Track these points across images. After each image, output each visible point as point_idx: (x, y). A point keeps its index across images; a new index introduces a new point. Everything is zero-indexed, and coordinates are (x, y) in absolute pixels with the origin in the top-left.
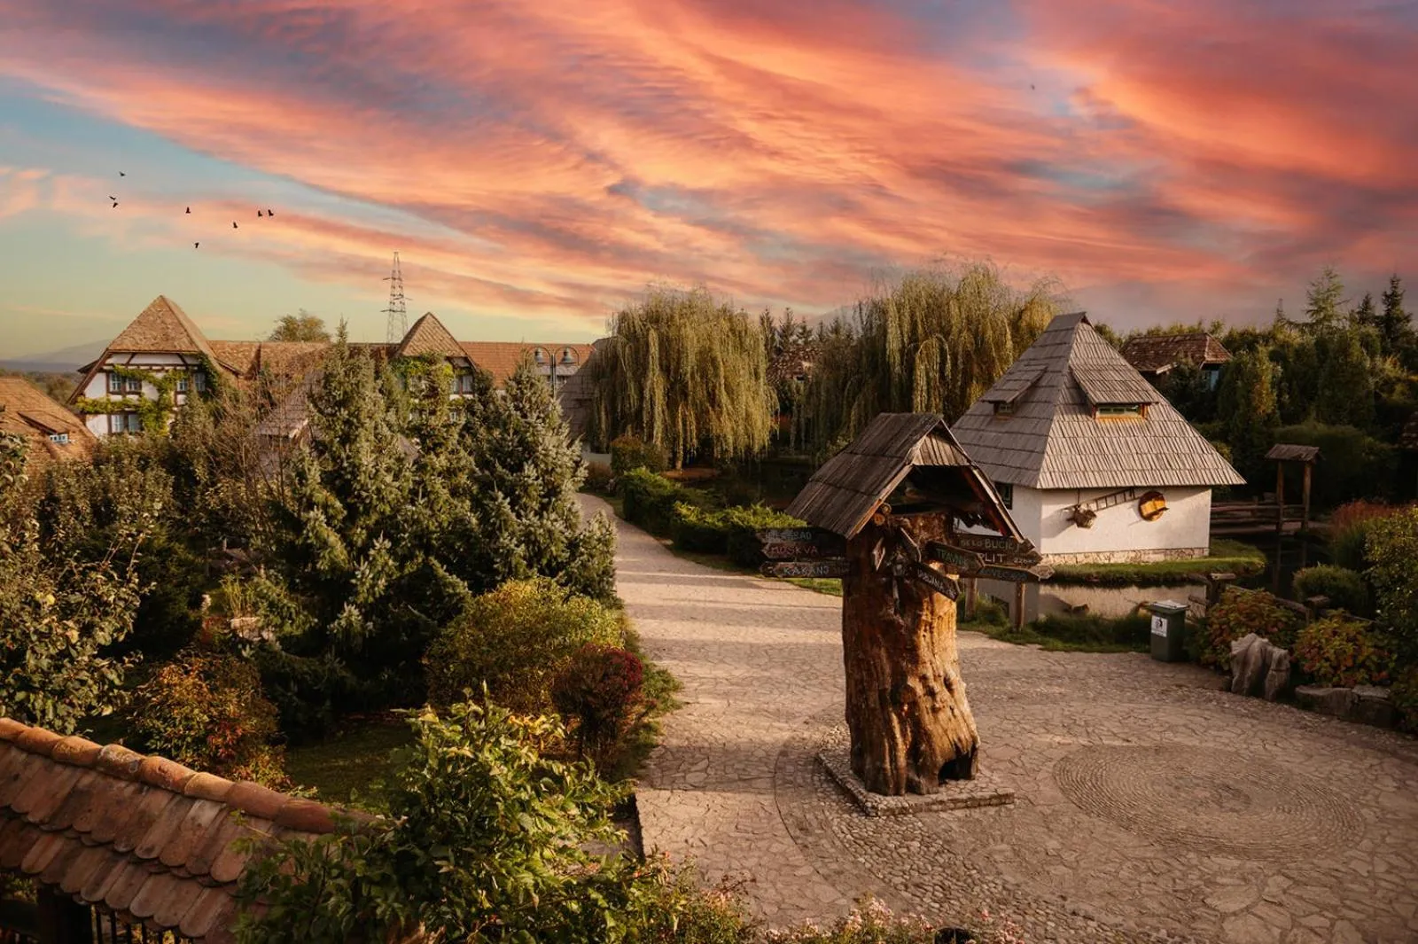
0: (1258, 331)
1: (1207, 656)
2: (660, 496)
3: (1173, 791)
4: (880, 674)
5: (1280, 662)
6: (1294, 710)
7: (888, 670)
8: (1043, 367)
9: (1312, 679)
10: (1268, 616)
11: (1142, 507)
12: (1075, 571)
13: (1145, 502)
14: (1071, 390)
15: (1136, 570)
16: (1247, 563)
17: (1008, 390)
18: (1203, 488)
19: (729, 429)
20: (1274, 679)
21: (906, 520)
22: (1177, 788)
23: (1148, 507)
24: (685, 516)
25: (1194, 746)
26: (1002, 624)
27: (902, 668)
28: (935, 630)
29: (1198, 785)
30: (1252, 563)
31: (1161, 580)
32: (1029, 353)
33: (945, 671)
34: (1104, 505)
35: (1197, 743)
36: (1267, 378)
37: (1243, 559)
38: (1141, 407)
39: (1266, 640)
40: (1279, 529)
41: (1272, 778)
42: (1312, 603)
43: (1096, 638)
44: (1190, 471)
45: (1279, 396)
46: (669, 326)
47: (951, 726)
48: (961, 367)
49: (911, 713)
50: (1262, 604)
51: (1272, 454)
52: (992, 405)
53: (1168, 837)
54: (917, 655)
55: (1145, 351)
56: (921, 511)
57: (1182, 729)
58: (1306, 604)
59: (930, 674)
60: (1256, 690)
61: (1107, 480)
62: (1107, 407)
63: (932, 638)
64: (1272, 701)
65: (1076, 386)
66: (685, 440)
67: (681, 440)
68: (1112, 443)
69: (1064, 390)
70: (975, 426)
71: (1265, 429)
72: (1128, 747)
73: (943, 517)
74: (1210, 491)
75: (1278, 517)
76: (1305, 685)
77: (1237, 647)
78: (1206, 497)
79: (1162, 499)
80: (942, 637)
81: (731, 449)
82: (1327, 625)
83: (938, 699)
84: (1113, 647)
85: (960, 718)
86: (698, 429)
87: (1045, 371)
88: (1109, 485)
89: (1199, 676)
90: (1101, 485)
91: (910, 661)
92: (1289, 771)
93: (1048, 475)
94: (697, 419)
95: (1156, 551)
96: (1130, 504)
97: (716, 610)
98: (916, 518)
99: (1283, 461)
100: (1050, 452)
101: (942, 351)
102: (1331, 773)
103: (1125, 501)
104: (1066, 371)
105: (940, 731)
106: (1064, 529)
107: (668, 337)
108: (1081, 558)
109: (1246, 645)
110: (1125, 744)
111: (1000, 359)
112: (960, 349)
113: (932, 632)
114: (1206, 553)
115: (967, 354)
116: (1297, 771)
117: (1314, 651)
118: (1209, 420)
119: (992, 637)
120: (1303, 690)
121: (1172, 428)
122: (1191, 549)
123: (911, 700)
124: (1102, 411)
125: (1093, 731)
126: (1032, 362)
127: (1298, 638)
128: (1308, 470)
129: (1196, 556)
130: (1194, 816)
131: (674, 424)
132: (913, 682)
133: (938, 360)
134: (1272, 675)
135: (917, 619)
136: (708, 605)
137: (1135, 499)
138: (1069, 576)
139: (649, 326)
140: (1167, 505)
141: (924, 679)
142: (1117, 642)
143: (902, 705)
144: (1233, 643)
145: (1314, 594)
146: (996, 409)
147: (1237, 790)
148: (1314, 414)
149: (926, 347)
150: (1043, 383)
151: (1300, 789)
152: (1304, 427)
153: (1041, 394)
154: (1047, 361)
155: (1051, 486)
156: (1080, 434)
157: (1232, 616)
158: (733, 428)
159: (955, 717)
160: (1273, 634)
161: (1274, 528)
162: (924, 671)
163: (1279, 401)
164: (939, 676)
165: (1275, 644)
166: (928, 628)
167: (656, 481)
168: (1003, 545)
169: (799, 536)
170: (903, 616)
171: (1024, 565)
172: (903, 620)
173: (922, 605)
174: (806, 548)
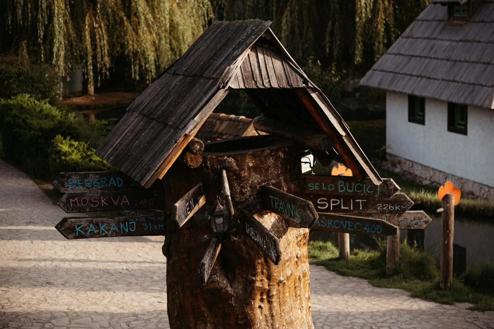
2: (41, 129)
19: (148, 44)
21: (231, 160)
24: (65, 154)
26: (431, 278)
28: (274, 299)
52: (446, 8)
56: (250, 148)
63: (271, 309)
66: (94, 57)
67: (90, 59)
73: (281, 155)
81: (153, 68)
86: (111, 45)
94: (110, 32)
97: (82, 272)
98: (244, 156)
113: (270, 302)
119: (415, 295)
131: (80, 38)
135: (249, 285)
136: (74, 265)
146: (450, 13)
158: (154, 43)
166: (265, 297)
167: (42, 111)
168: (359, 188)
169: (107, 183)
170: (231, 282)
171: (390, 212)
172: (231, 287)
173: (255, 268)
174: (115, 200)
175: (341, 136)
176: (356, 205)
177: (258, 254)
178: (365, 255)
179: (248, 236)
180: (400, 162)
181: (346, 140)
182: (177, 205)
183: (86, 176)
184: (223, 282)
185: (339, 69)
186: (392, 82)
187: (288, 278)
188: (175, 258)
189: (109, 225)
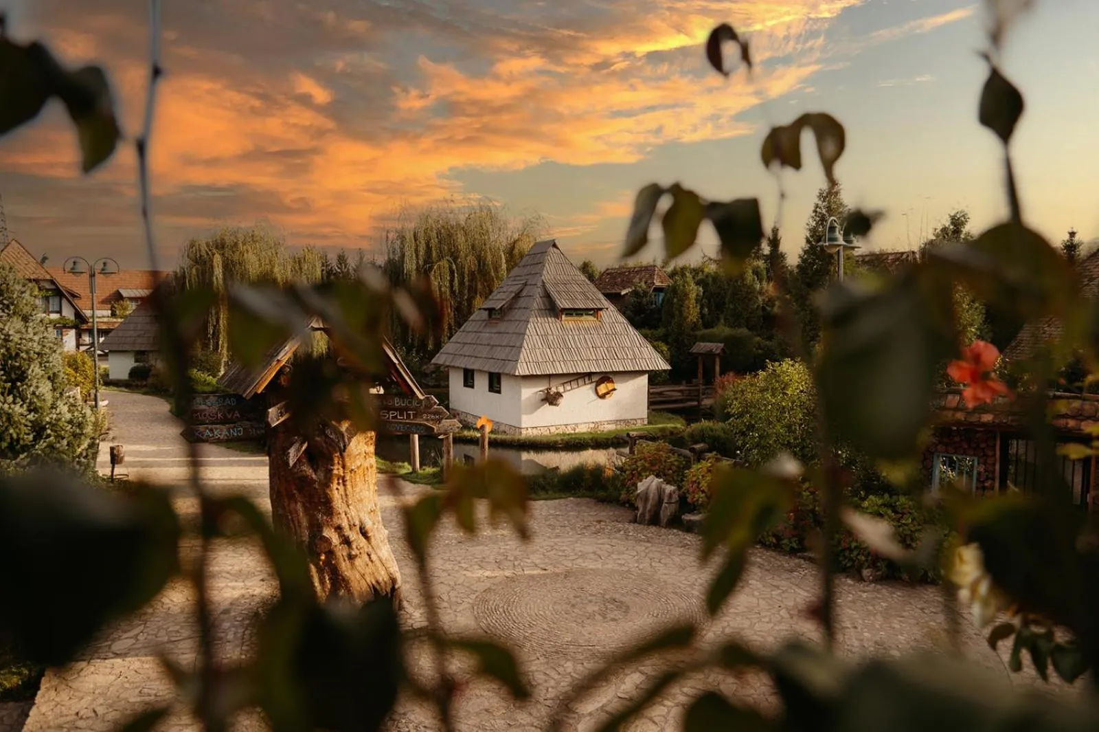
0: (692, 267)
1: (622, 496)
3: (569, 607)
4: (297, 528)
5: (670, 496)
6: (680, 533)
7: (305, 523)
8: (523, 282)
9: (693, 508)
10: (665, 461)
11: (598, 388)
12: (545, 440)
13: (600, 385)
14: (544, 299)
15: (591, 436)
16: (673, 428)
17: (498, 300)
18: (641, 373)
20: (667, 511)
22: (573, 606)
23: (602, 389)
25: (598, 569)
27: (318, 520)
28: (348, 483)
29: (591, 601)
30: (676, 428)
31: (610, 442)
32: (516, 271)
33: (361, 522)
34: (569, 388)
35: (600, 566)
36: (693, 296)
37: (670, 425)
38: (596, 311)
39: (662, 480)
40: (699, 404)
41: (650, 589)
42: (694, 448)
43: (543, 488)
44: (631, 360)
45: (702, 308)
46: (233, 252)
47: (368, 570)
48: (467, 284)
49: (328, 562)
50: (661, 453)
51: (695, 350)
52: (487, 312)
53: (553, 650)
54: (331, 508)
55: (615, 278)
57: (592, 556)
58: (692, 450)
59: (345, 524)
60: (654, 521)
61: (570, 369)
62: (571, 312)
63: (345, 490)
64: (665, 528)
65: (547, 296)
68: (574, 339)
69: (538, 300)
70: (475, 330)
71: (692, 333)
72: (544, 575)
74: (647, 376)
75: (698, 396)
76: (689, 513)
77: (641, 487)
78: (644, 380)
79: (612, 382)
80: (357, 490)
82: (705, 465)
83: (354, 546)
84: (557, 495)
85: (378, 563)
87: (526, 284)
88: (572, 372)
89: (616, 513)
90: (565, 372)
91: (324, 514)
92: (665, 582)
93: (525, 364)
95: (609, 422)
96: (588, 386)
99: (701, 354)
100: (526, 347)
101: (452, 272)
102: (696, 579)
103: (585, 384)
104: (540, 284)
105: (358, 576)
106: (539, 408)
107: (232, 261)
108: (553, 430)
109: (647, 485)
110: (544, 572)
111: (497, 278)
112: (466, 270)
113: (344, 485)
114: (646, 422)
115: (472, 274)
116: (670, 581)
117: (695, 485)
118: (656, 327)
120: (687, 517)
121: (619, 328)
122: (635, 420)
123: (327, 550)
124: (566, 314)
125: (519, 564)
126: (518, 278)
127: (686, 477)
128: (718, 360)
129: (639, 425)
130: (580, 628)
132: (330, 534)
133: (448, 278)
134: (666, 508)
135: (329, 473)
137: (592, 382)
138: (541, 444)
139: (214, 251)
140: (616, 386)
141: (339, 529)
142: (560, 491)
143: (319, 555)
144: (639, 484)
145: (696, 442)
146: (490, 315)
147: (621, 602)
148: (722, 321)
149: (439, 267)
150: (524, 294)
151: (669, 596)
152: (715, 330)
153: (522, 302)
154: (527, 277)
155: (527, 373)
156: (550, 333)
157: (639, 464)
159: (372, 561)
160: (668, 475)
161: (696, 403)
162: (339, 522)
163: (701, 312)
164: (355, 525)
165: (668, 483)
166: (341, 481)
167: (205, 381)
168: (410, 402)
169: (224, 402)
170: (315, 471)
171: (432, 420)
172: (315, 474)
173: (332, 460)
174: (229, 413)
175: (395, 364)
176: (408, 416)
177: (335, 450)
178: (429, 470)
179: (327, 436)
180: (458, 414)
181: (398, 367)
182: (270, 410)
183: (207, 398)
184: (308, 470)
185: (418, 353)
186: (452, 360)
187: (358, 468)
188: (274, 455)
189: (221, 430)
